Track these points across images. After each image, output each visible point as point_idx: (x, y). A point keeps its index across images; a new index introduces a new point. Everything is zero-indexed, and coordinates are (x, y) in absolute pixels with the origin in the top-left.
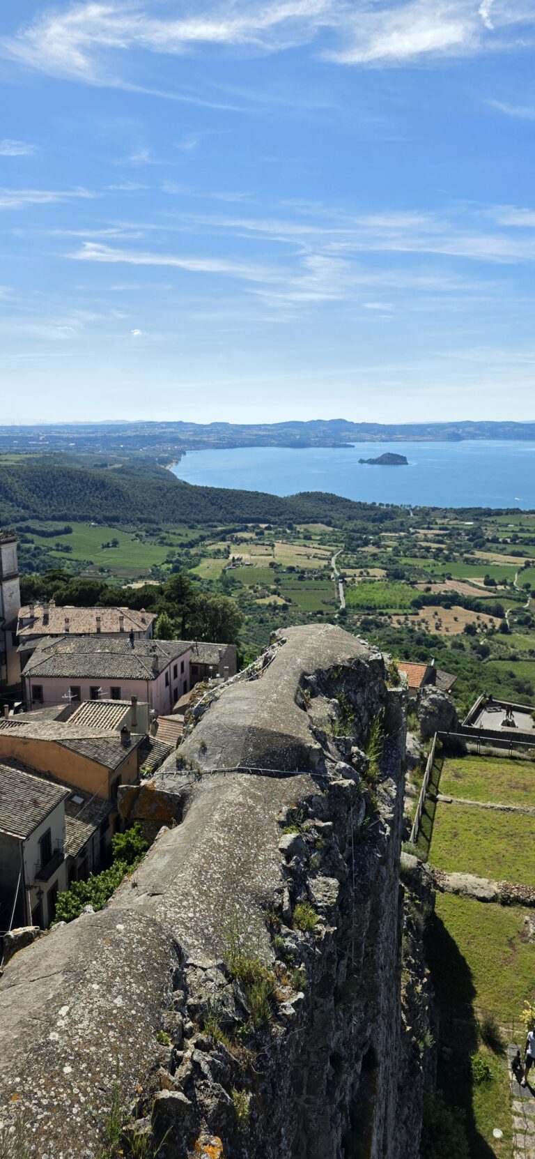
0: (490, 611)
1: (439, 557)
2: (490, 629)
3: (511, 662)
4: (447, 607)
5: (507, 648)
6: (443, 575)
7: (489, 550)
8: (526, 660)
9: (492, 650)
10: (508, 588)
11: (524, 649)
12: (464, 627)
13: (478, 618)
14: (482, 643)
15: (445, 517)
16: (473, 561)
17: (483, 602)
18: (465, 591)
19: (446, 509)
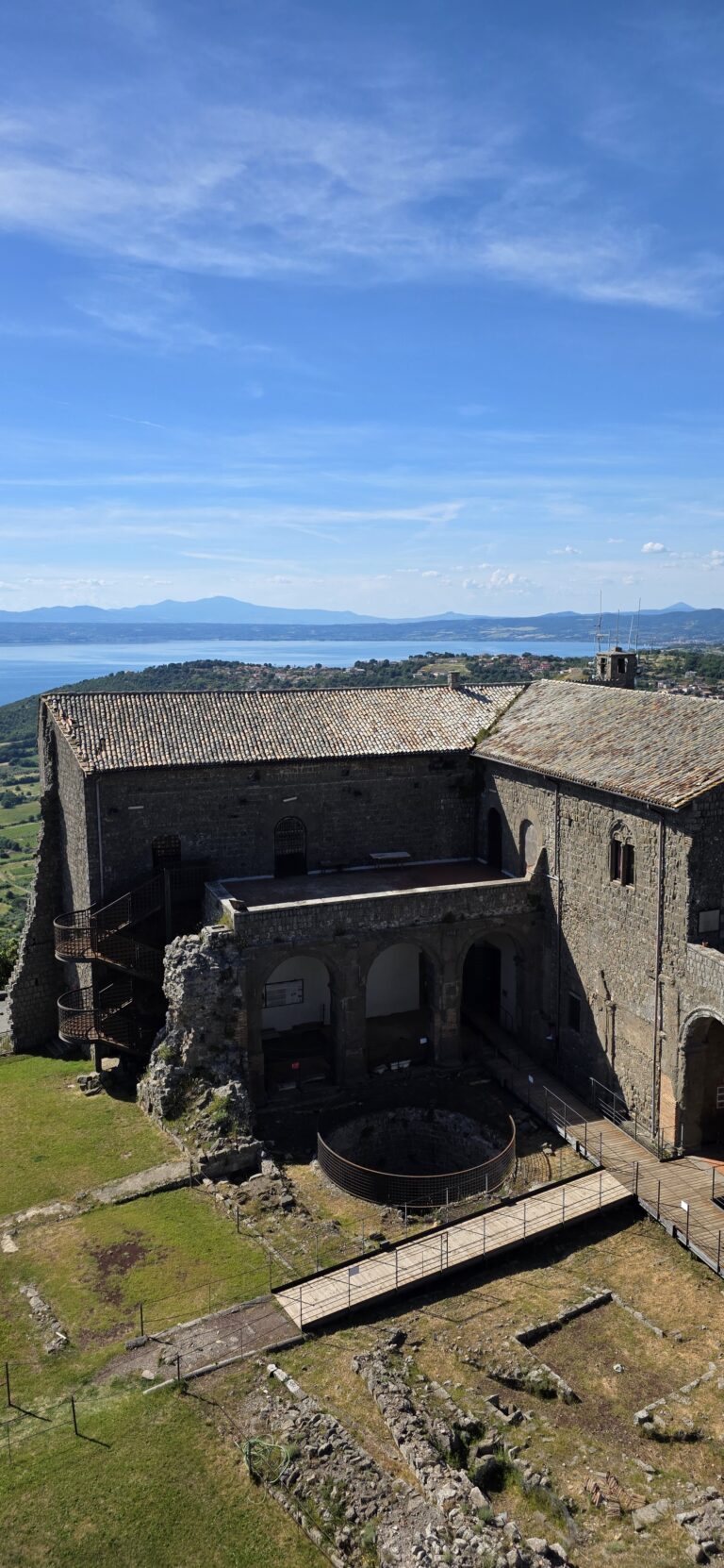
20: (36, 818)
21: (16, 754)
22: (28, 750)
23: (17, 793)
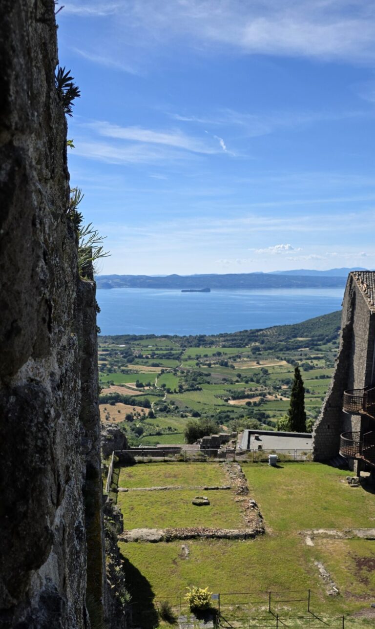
0: (142, 404)
1: (104, 370)
2: (143, 416)
3: (157, 436)
4: (113, 404)
5: (154, 427)
6: (108, 382)
7: (137, 364)
8: (167, 434)
9: (144, 430)
10: (152, 388)
11: (164, 427)
12: (125, 416)
13: (134, 410)
14: (138, 426)
15: (105, 342)
16: (127, 372)
17: (136, 398)
18: (124, 392)
19: (106, 337)
20: (319, 378)
21: (313, 344)
22: (319, 343)
23: (311, 364)
